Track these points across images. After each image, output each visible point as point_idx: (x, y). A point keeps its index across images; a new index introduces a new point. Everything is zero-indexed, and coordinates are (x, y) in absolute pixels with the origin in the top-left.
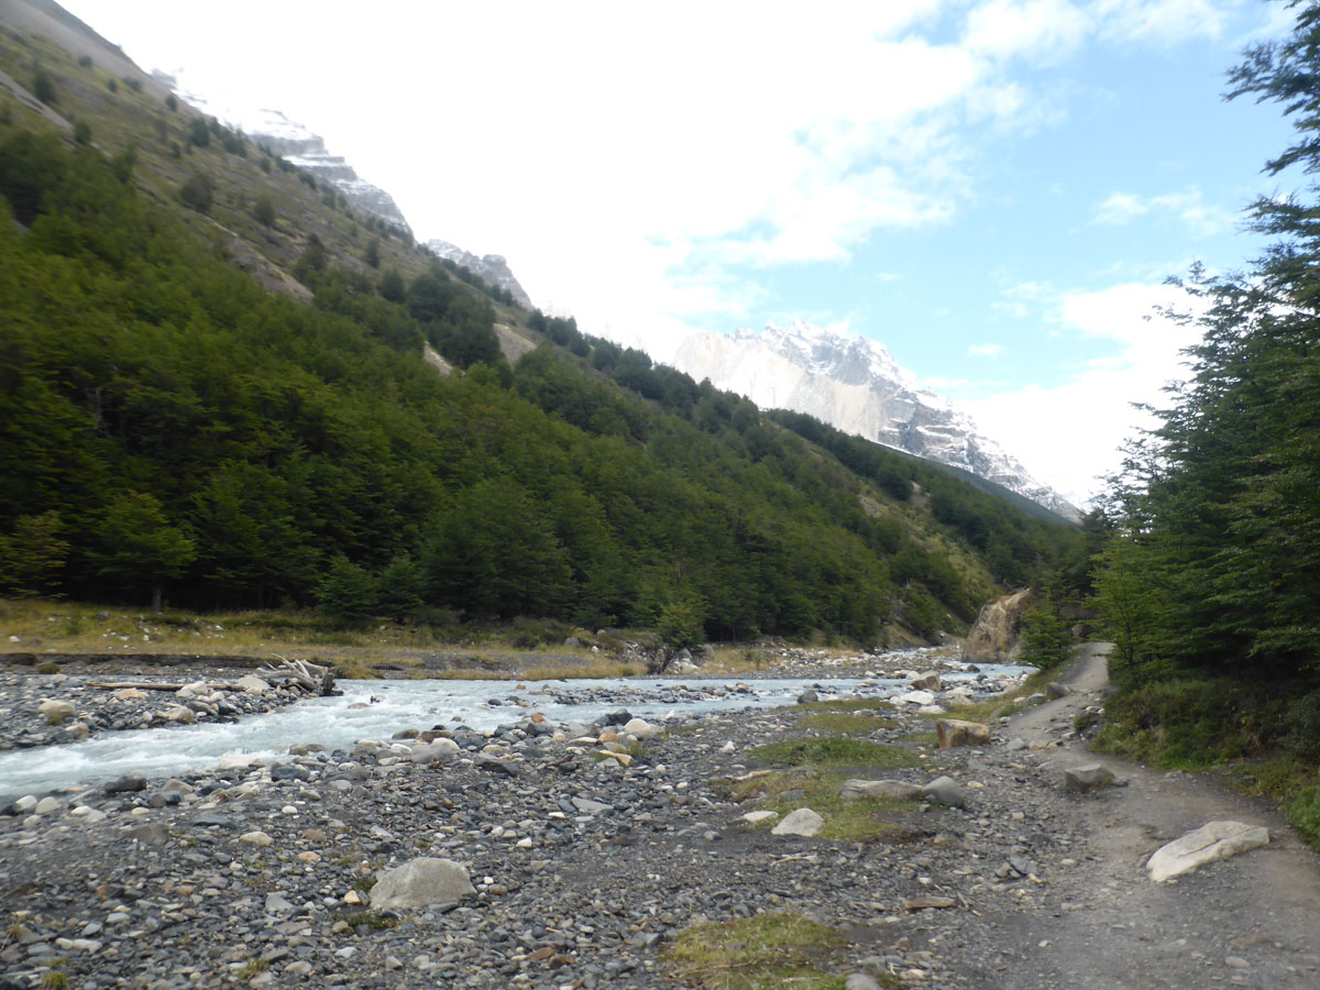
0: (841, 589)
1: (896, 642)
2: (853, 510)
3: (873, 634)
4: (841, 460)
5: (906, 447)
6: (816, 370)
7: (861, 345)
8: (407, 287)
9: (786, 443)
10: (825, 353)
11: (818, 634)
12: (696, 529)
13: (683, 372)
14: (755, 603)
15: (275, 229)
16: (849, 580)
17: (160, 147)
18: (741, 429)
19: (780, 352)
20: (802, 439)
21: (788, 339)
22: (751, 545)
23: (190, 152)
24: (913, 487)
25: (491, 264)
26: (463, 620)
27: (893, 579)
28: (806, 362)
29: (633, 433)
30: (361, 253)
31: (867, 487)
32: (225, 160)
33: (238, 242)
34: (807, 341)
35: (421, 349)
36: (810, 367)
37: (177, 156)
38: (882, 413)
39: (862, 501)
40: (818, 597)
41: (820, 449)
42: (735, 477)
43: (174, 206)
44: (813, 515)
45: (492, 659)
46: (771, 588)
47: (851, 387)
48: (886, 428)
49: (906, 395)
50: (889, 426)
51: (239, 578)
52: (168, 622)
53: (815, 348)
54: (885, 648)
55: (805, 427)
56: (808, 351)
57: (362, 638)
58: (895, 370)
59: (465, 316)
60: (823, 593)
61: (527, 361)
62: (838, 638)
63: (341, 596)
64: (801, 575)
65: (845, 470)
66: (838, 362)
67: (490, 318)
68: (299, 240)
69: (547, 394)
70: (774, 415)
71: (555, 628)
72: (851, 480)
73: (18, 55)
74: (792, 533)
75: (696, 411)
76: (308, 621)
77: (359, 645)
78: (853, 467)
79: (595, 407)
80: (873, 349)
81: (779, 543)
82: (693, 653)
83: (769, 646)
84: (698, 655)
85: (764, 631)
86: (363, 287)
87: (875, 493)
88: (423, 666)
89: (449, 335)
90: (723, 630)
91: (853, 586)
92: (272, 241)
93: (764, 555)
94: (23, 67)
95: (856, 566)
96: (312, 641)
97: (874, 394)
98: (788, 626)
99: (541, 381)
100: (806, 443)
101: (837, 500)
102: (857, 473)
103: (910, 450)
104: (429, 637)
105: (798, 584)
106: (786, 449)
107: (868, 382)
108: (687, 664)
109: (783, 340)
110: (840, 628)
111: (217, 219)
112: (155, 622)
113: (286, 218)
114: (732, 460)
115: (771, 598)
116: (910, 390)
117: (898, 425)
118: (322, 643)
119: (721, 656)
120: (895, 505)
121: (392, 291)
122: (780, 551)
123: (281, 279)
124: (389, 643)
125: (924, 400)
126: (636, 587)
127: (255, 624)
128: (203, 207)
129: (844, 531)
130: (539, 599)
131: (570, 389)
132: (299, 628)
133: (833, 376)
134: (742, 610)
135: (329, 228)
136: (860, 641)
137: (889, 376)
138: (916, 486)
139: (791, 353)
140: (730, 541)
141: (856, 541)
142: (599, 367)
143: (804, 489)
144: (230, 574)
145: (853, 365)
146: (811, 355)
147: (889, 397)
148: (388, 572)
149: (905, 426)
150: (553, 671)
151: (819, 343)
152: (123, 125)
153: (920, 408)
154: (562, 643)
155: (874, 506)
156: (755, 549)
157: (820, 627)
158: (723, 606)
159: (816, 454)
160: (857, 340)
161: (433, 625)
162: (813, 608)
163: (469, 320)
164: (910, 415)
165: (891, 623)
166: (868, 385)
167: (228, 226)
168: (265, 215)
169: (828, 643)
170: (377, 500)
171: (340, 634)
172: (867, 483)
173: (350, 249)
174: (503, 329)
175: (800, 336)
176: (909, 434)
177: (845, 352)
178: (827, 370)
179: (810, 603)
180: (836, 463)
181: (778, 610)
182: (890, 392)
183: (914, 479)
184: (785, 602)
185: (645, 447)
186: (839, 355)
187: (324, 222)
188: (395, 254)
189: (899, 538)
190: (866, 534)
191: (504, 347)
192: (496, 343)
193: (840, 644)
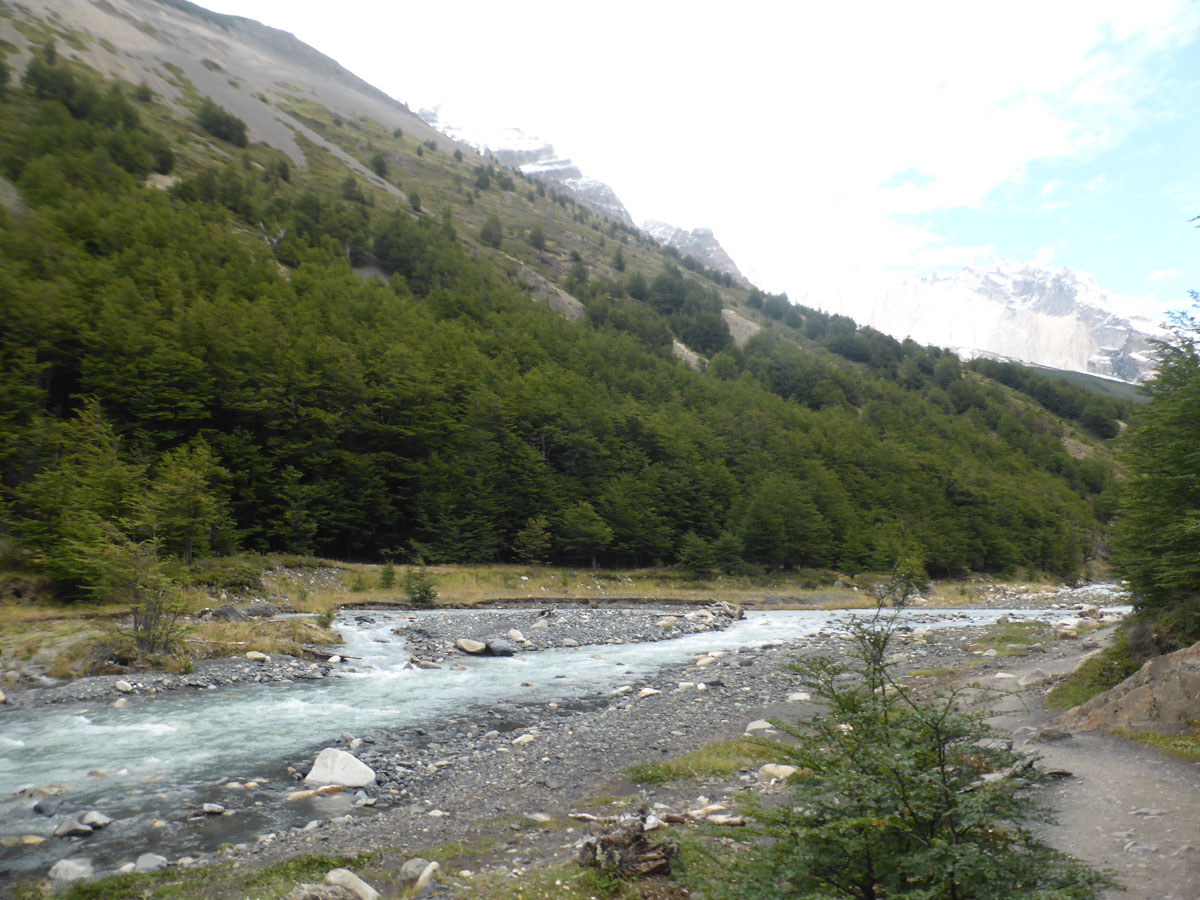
0: (1041, 533)
1: (1100, 576)
2: (1056, 454)
3: (1074, 570)
4: (1044, 405)
5: (1119, 374)
6: (1018, 304)
7: (1066, 276)
8: (649, 286)
9: (988, 394)
10: (1026, 288)
11: (1021, 571)
12: (913, 489)
13: (887, 334)
14: (965, 547)
15: (546, 250)
16: (1050, 523)
17: (458, 196)
18: (944, 384)
19: (979, 291)
20: (1003, 386)
21: (987, 277)
22: (958, 500)
23: (478, 197)
24: (1118, 426)
25: (700, 236)
26: (768, 571)
27: (1098, 517)
28: (1007, 298)
29: (848, 400)
30: (609, 260)
31: (1071, 429)
32: (502, 198)
33: (525, 268)
34: (1007, 277)
35: (670, 343)
36: (1012, 302)
37: (471, 202)
38: (1091, 341)
39: (1066, 443)
40: (1020, 540)
41: (1023, 395)
42: (942, 434)
43: (480, 248)
44: (1016, 464)
45: (802, 598)
46: (978, 534)
47: (1056, 319)
48: (1095, 358)
49: (1117, 322)
50: (1099, 354)
51: (631, 548)
52: (606, 578)
53: (1016, 283)
54: (1088, 580)
55: (1008, 374)
56: (1008, 287)
57: (710, 585)
58: (1104, 297)
59: (699, 307)
60: (1025, 536)
61: (754, 344)
62: (1039, 573)
63: (694, 559)
64: (1004, 522)
65: (1048, 414)
66: (1041, 295)
67: (718, 306)
68: (564, 257)
69: (774, 372)
70: (975, 365)
71: (827, 575)
72: (1054, 424)
73: (357, 140)
74: (997, 485)
75: (902, 372)
76: (677, 575)
77: (710, 589)
78: (1056, 410)
79: (816, 380)
80: (1078, 279)
81: (984, 496)
82: (920, 590)
83: (978, 582)
84: (924, 591)
85: (974, 569)
86: (618, 293)
87: (1080, 435)
88: (764, 603)
89: (688, 325)
90: (940, 571)
91: (1053, 530)
92: (545, 261)
93: (971, 508)
94: (362, 148)
95: (1057, 510)
96: (683, 587)
97: (1081, 323)
98: (994, 565)
99: (768, 360)
100: (1008, 392)
101: (1040, 445)
102: (1060, 415)
103: (1124, 378)
104: (749, 583)
105: (1002, 530)
106: (988, 401)
107: (1075, 312)
108: (919, 599)
109: (982, 278)
110: (1042, 567)
111: (506, 251)
112: (600, 577)
113: (551, 240)
114: (936, 416)
115: (979, 542)
116: (1121, 317)
117: (1109, 353)
118: (687, 588)
119: (942, 591)
120: (1101, 445)
121: (638, 292)
122: (985, 503)
123: (557, 294)
124: (725, 588)
125: (1136, 325)
126: (874, 542)
127: (650, 577)
128: (496, 245)
129: (1047, 475)
130: (815, 556)
131: (793, 366)
132: (674, 579)
133: (1037, 309)
134: (955, 554)
135: (583, 242)
136: (1062, 576)
137: (1098, 304)
138: (1123, 425)
139: (991, 289)
140: (942, 498)
141: (1059, 484)
142: (812, 336)
143: (1007, 436)
144: (626, 546)
145: (1059, 297)
146: (1012, 290)
147: (1098, 325)
148: (719, 543)
149: (1117, 353)
150: (839, 604)
151: (1020, 278)
152: (431, 183)
153: (1133, 334)
154: (832, 585)
155: (1078, 448)
156: (964, 503)
157: (1023, 564)
158: (938, 551)
159: (1017, 400)
160: (1060, 272)
161: (750, 575)
162: (1015, 549)
163: (703, 311)
164: (1122, 342)
165: (1094, 558)
166: (1075, 315)
167: (515, 256)
168: (537, 242)
169: (1031, 579)
170: (696, 490)
171: (696, 583)
172: (1070, 425)
173: (601, 258)
174: (729, 314)
175: (999, 273)
176: (1122, 360)
177: (1049, 284)
178: (1029, 304)
179: (1013, 547)
180: (1038, 408)
181: (985, 553)
182: (1100, 321)
183: (1120, 417)
184: (991, 545)
185: (860, 411)
186: (1042, 288)
187: (579, 238)
188: (635, 256)
189: (1103, 478)
190: (1069, 476)
191: (733, 331)
192: (726, 328)
193: (1042, 579)
